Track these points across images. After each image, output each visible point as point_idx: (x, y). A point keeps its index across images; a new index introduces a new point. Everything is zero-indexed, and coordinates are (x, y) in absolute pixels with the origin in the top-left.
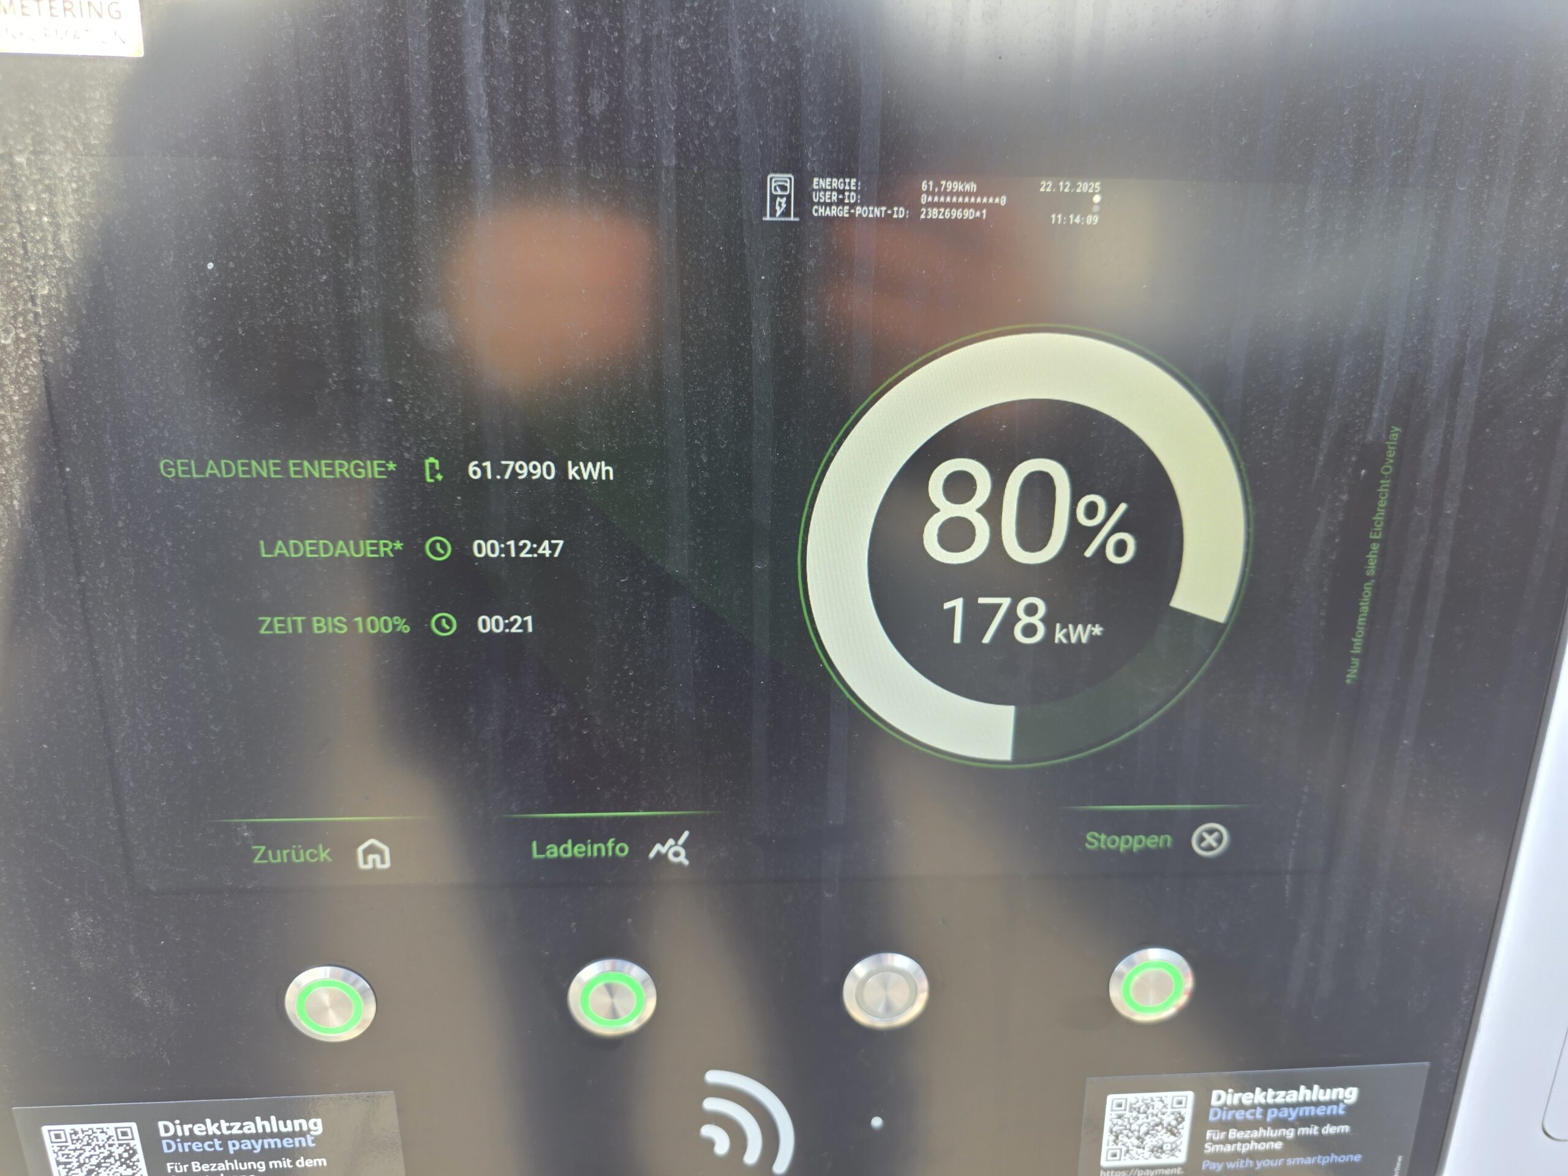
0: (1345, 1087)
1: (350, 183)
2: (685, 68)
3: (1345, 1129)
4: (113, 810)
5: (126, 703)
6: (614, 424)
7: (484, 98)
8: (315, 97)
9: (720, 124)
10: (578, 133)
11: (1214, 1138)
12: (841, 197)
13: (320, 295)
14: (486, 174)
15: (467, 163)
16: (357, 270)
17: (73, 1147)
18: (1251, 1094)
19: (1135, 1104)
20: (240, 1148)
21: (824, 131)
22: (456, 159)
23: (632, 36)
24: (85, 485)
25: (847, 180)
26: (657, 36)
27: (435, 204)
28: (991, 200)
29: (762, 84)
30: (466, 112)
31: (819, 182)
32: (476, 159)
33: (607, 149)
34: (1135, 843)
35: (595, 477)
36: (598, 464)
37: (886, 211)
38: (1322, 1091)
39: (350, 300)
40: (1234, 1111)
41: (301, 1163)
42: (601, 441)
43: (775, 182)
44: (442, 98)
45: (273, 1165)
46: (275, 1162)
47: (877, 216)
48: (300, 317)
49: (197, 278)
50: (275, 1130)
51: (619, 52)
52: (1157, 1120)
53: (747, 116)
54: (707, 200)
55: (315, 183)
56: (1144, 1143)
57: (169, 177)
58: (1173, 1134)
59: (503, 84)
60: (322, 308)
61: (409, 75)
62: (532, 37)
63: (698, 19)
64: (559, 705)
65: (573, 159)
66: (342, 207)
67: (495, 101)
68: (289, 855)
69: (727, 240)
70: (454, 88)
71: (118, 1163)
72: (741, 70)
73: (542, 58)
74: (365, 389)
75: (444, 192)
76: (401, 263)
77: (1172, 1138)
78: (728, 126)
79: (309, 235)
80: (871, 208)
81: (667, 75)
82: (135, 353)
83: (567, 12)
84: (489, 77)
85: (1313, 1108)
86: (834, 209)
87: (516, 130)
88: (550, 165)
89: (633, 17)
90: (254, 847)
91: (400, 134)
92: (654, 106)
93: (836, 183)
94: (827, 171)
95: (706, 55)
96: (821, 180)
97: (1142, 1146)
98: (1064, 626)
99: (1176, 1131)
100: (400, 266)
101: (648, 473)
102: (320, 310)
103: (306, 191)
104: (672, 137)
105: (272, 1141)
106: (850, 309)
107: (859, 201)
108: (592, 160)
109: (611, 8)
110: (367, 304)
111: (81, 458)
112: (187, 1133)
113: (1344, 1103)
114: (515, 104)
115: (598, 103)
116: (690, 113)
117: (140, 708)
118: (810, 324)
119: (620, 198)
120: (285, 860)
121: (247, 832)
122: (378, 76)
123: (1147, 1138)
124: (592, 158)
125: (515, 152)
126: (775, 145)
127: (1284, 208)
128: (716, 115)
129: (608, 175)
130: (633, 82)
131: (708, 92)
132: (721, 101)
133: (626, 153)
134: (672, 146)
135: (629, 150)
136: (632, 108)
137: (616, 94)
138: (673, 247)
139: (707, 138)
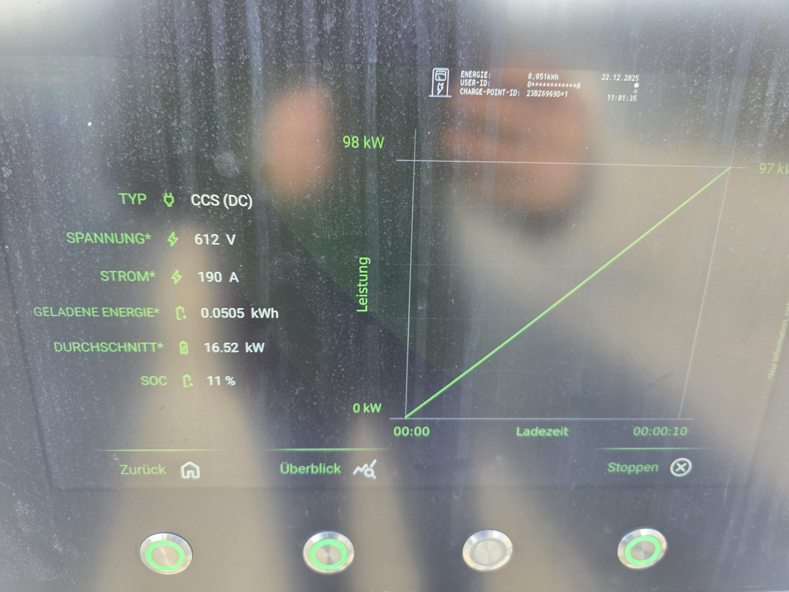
1: (175, 73)
4: (39, 444)
5: (44, 384)
6: (335, 222)
7: (258, 19)
8: (153, 19)
9: (405, 36)
10: (316, 42)
12: (478, 83)
13: (157, 142)
14: (259, 67)
15: (247, 60)
16: (179, 127)
21: (470, 41)
22: (240, 58)
24: (17, 257)
25: (482, 72)
27: (227, 86)
28: (571, 85)
29: (432, 11)
30: (247, 28)
31: (464, 73)
32: (253, 58)
33: (334, 52)
34: (637, 469)
37: (505, 92)
39: (175, 145)
42: (327, 232)
43: (437, 73)
44: (232, 19)
47: (500, 95)
48: (144, 156)
49: (82, 132)
53: (422, 32)
54: (395, 84)
55: (153, 73)
57: (64, 69)
59: (270, 11)
60: (158, 150)
61: (211, 5)
64: (300, 388)
65: (313, 58)
66: (170, 88)
67: (265, 21)
68: (141, 470)
69: (407, 109)
70: (239, 13)
74: (184, 200)
75: (233, 78)
76: (206, 123)
78: (410, 38)
79: (150, 105)
80: (496, 90)
81: (372, 5)
82: (45, 177)
84: (261, 6)
86: (473, 90)
87: (278, 40)
88: (298, 62)
90: (121, 465)
91: (206, 42)
92: (364, 24)
93: (475, 74)
94: (471, 66)
96: (466, 72)
100: (206, 124)
102: (157, 152)
103: (148, 78)
104: (375, 44)
106: (482, 152)
107: (489, 86)
108: (325, 59)
110: (185, 148)
111: (14, 240)
114: (277, 23)
115: (329, 23)
116: (387, 29)
117: (53, 387)
118: (457, 161)
119: (341, 83)
120: (139, 473)
121: (117, 458)
122: (192, 5)
124: (325, 58)
125: (277, 54)
126: (439, 50)
127: (753, 93)
128: (403, 31)
129: (334, 68)
130: (352, 9)
131: (398, 16)
132: (406, 21)
133: (346, 54)
134: (375, 50)
135: (348, 53)
136: (350, 26)
137: (341, 17)
138: (374, 114)
139: (397, 45)
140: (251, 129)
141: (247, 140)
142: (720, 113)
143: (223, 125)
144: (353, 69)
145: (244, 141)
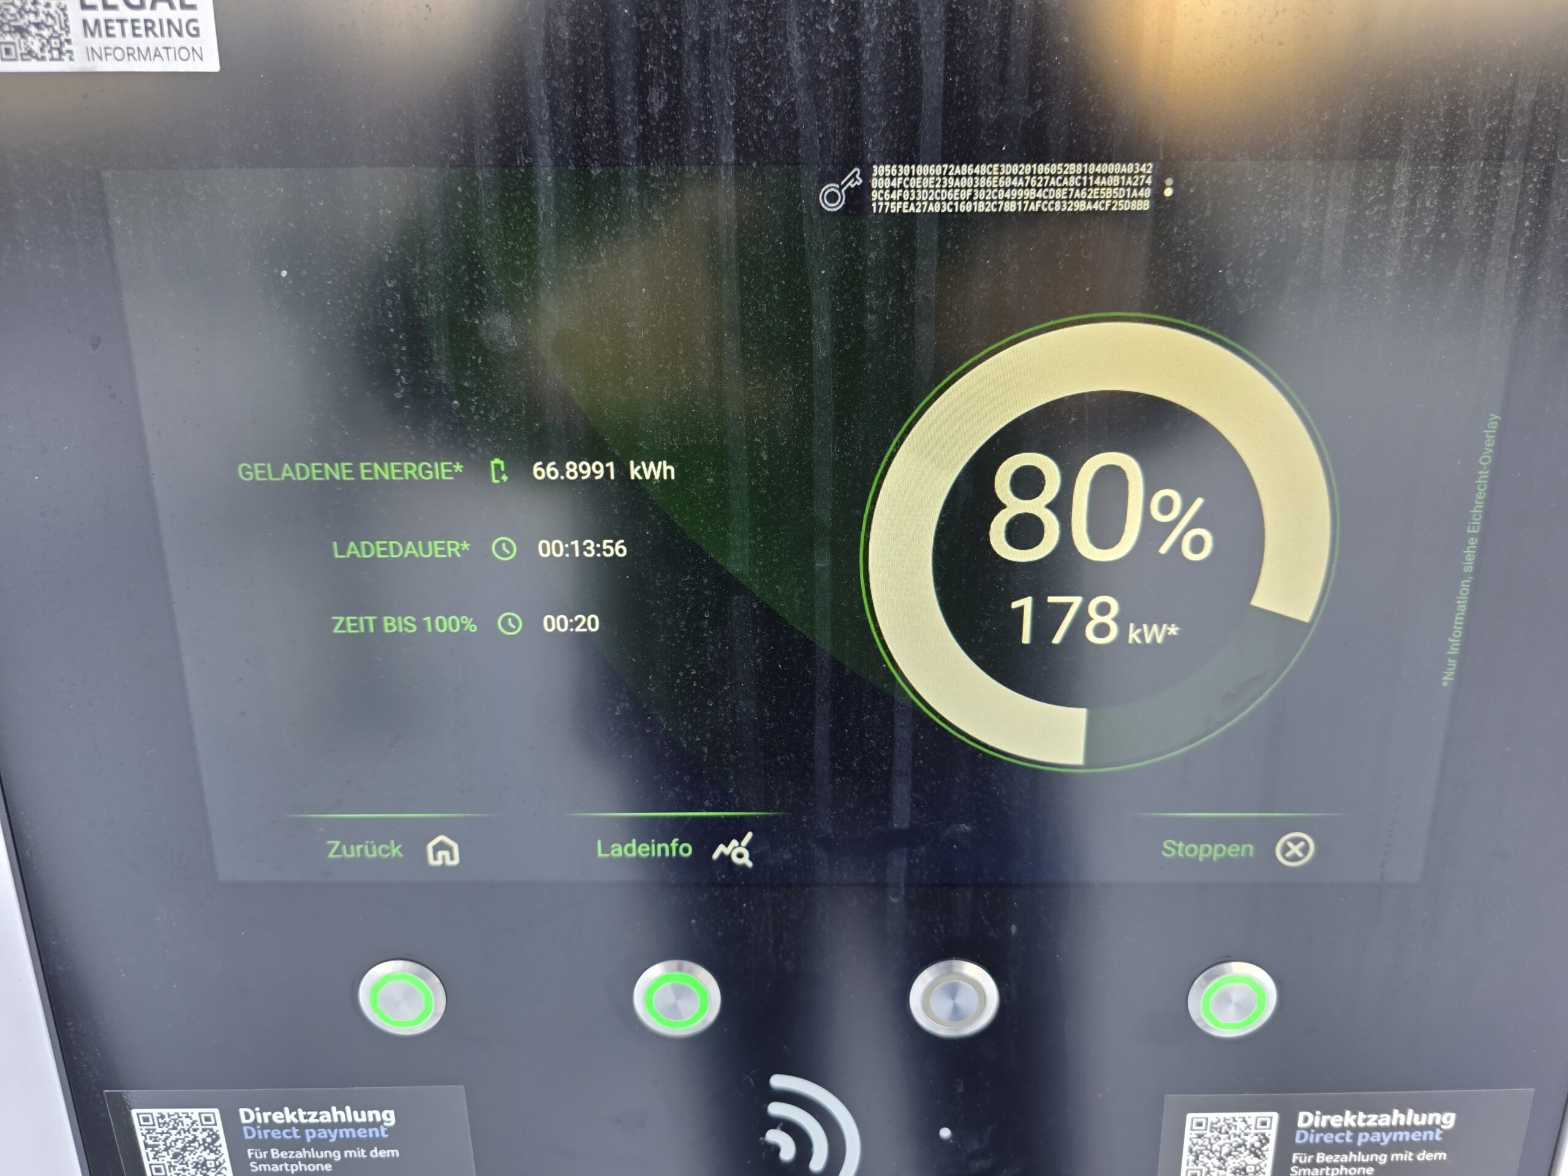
0: (1441, 1112)
1: (416, 189)
2: (743, 62)
3: (1442, 1156)
6: (675, 423)
7: (546, 101)
9: (779, 118)
10: (637, 132)
11: (1301, 1161)
13: (388, 300)
14: (548, 176)
15: (529, 166)
17: (159, 1130)
18: (1340, 1117)
19: (1217, 1124)
20: (317, 1137)
21: (884, 121)
22: (518, 162)
23: (690, 33)
26: (715, 31)
27: (498, 207)
29: (822, 76)
30: (528, 115)
32: (538, 161)
33: (666, 147)
34: (1214, 852)
35: (657, 477)
36: (660, 463)
38: (1417, 1116)
39: (417, 304)
40: (1322, 1134)
41: (375, 1153)
42: (662, 440)
44: (504, 102)
45: (348, 1154)
46: (351, 1152)
49: (272, 285)
50: (350, 1120)
51: (678, 50)
52: (1240, 1141)
53: (807, 109)
54: (766, 195)
55: (383, 190)
56: (1226, 1164)
57: (245, 188)
58: (1257, 1156)
59: (564, 86)
60: (390, 312)
62: (591, 38)
63: (756, 13)
64: (623, 704)
65: (633, 158)
66: (409, 213)
67: (556, 103)
69: (786, 235)
70: (516, 91)
71: (202, 1148)
72: (800, 63)
73: (602, 59)
74: (432, 391)
75: (507, 195)
76: (465, 267)
77: (1256, 1161)
78: (787, 119)
81: (725, 70)
83: (626, 11)
84: (550, 79)
85: (1407, 1133)
87: (576, 131)
88: (610, 165)
89: (691, 14)
90: (330, 842)
91: (464, 139)
92: (713, 102)
94: (887, 159)
95: (765, 50)
96: (880, 168)
97: (1224, 1167)
98: (1138, 626)
99: (1260, 1153)
100: (465, 269)
101: (708, 472)
102: (389, 315)
103: (374, 198)
104: (731, 132)
105: (347, 1131)
106: (912, 301)
108: (651, 159)
109: (669, 6)
110: (433, 307)
112: (266, 1121)
113: (1441, 1129)
114: (575, 105)
115: (657, 101)
116: (749, 107)
118: (871, 317)
119: (679, 196)
120: (359, 855)
121: (323, 827)
123: (1230, 1159)
124: (652, 157)
125: (576, 153)
126: (835, 138)
127: (1370, 186)
128: (775, 109)
129: (667, 173)
130: (692, 79)
131: (766, 87)
132: (780, 94)
133: (685, 150)
134: (731, 142)
135: (688, 147)
136: (691, 105)
137: (675, 92)
138: (733, 244)
139: (765, 133)
140: (536, 274)
141: (531, 291)
142: (1315, 223)
143: (493, 270)
144: (697, 174)
145: (526, 295)
